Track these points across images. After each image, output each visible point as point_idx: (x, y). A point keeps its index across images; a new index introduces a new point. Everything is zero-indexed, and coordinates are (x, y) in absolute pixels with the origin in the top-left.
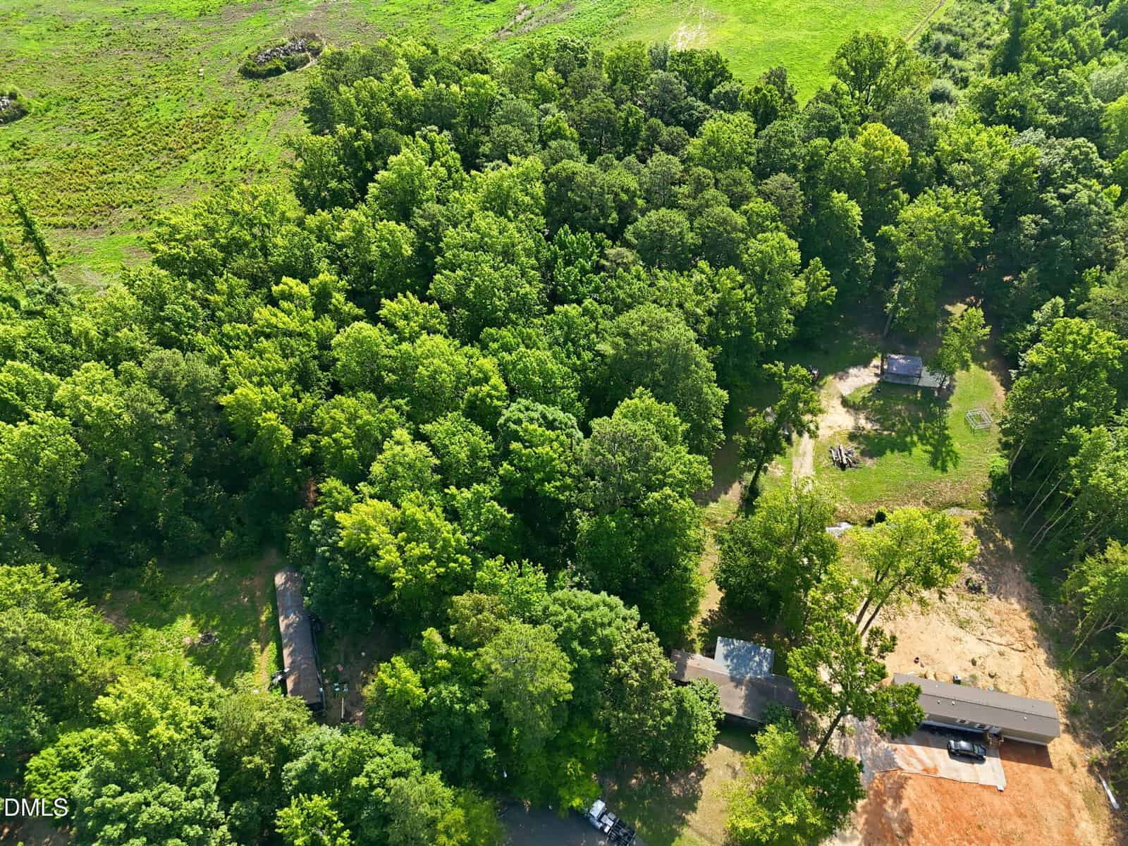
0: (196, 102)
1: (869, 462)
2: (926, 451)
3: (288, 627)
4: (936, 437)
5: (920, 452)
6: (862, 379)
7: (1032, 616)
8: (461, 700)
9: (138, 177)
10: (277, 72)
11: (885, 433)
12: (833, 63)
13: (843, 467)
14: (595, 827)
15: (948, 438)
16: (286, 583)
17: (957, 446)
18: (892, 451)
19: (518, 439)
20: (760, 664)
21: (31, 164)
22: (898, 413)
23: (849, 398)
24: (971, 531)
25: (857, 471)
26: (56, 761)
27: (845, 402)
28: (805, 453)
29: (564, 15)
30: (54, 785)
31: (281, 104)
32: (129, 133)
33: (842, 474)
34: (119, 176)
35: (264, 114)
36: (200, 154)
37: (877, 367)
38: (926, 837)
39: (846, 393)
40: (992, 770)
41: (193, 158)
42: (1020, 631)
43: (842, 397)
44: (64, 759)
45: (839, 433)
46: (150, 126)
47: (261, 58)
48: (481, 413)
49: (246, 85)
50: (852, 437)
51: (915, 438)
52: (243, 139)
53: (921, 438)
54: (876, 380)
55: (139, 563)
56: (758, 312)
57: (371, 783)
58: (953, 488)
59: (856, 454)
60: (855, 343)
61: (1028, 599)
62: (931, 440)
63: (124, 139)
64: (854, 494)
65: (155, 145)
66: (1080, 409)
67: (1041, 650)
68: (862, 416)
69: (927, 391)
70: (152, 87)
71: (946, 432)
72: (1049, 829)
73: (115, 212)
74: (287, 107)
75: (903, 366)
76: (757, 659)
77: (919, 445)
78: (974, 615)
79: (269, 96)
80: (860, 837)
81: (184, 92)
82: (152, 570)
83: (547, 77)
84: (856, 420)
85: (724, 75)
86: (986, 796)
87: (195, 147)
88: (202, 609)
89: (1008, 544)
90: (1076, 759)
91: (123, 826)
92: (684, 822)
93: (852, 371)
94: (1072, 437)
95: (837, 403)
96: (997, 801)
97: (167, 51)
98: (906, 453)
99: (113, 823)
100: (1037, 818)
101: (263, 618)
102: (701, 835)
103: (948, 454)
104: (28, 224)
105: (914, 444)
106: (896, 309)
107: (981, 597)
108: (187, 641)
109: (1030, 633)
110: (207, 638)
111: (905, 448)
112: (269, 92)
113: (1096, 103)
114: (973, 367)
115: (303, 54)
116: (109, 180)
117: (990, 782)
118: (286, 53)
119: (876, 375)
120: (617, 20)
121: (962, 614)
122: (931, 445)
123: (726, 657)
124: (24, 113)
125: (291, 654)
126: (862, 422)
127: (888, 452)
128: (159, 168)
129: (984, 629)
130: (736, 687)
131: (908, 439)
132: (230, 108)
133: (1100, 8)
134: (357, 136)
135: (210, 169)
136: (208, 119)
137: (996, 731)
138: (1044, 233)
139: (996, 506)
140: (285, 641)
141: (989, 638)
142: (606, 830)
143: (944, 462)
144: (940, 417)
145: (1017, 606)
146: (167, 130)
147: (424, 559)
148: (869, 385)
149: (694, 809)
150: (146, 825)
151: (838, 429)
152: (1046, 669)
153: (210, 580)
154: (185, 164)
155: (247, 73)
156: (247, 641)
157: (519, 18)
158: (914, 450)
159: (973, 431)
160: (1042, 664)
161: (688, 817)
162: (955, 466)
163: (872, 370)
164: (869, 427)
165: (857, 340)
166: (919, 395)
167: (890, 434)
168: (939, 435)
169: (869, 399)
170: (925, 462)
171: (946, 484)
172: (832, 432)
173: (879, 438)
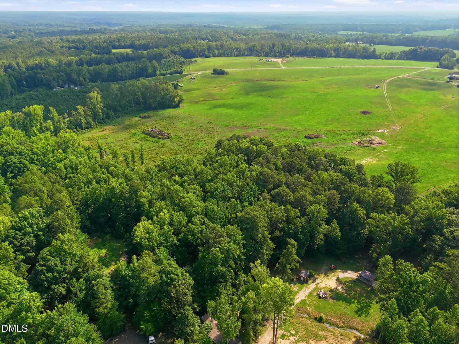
0: (209, 145)
1: (331, 301)
2: (357, 307)
4: (365, 304)
5: (354, 306)
6: (352, 275)
11: (346, 295)
13: (320, 297)
15: (370, 306)
17: (371, 311)
18: (343, 302)
21: (162, 149)
22: (356, 291)
23: (341, 279)
24: (354, 340)
25: (325, 301)
27: (338, 280)
28: (309, 288)
32: (188, 148)
33: (318, 299)
37: (359, 274)
39: (340, 277)
43: (338, 278)
45: (327, 288)
46: (194, 147)
50: (331, 291)
51: (356, 301)
53: (358, 302)
54: (355, 277)
55: (107, 233)
56: (303, 227)
58: (358, 323)
59: (328, 296)
60: (358, 264)
62: (362, 305)
63: (186, 149)
64: (317, 307)
68: (341, 286)
69: (374, 289)
70: (201, 139)
71: (371, 304)
75: (368, 276)
77: (356, 304)
82: (108, 237)
84: (338, 286)
88: (111, 250)
93: (349, 272)
95: (335, 278)
98: (348, 304)
103: (365, 311)
104: (142, 155)
105: (354, 303)
108: (101, 254)
110: (106, 256)
111: (349, 302)
119: (357, 276)
122: (361, 305)
124: (169, 138)
126: (339, 288)
127: (341, 301)
131: (353, 300)
139: (373, 337)
143: (362, 313)
144: (373, 299)
148: (352, 278)
151: (328, 286)
153: (118, 245)
156: (113, 261)
158: (352, 305)
162: (365, 317)
163: (357, 274)
164: (341, 290)
165: (360, 264)
166: (370, 289)
167: (347, 296)
168: (367, 304)
169: (348, 282)
170: (354, 310)
171: (356, 320)
172: (325, 286)
173: (342, 295)
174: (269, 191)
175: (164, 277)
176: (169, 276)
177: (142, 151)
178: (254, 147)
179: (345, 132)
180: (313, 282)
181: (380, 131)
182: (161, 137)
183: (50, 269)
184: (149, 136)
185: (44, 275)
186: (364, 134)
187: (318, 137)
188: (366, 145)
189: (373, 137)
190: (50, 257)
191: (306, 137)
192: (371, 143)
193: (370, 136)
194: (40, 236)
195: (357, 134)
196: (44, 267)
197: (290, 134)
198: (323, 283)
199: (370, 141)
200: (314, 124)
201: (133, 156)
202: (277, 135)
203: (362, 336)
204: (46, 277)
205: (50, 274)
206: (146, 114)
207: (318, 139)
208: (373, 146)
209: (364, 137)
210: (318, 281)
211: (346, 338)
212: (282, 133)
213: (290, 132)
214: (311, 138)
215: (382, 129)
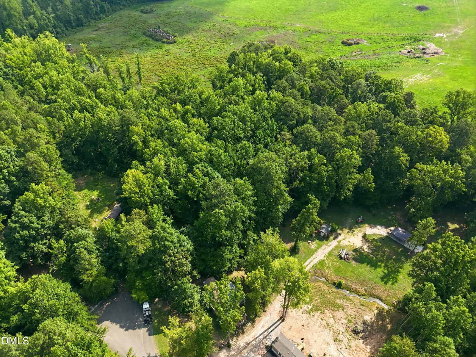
0: (223, 52)
1: (353, 263)
2: (382, 271)
4: (393, 269)
5: (380, 271)
6: (381, 231)
11: (371, 256)
13: (341, 258)
15: (399, 272)
18: (367, 265)
19: (193, 173)
21: (166, 57)
22: (384, 252)
23: (368, 236)
24: (376, 311)
25: (346, 263)
27: (364, 237)
28: (330, 246)
29: (373, 57)
32: (197, 56)
33: (338, 260)
37: (391, 230)
39: (367, 233)
41: (208, 68)
43: (365, 234)
45: (351, 246)
46: (205, 56)
50: (355, 250)
51: (383, 265)
53: (385, 266)
54: (386, 234)
55: (100, 171)
56: (329, 177)
58: (383, 291)
59: (351, 257)
60: (390, 217)
62: (390, 269)
63: (195, 57)
64: (337, 271)
65: (201, 61)
66: (436, 275)
68: (367, 244)
69: (406, 250)
70: (214, 45)
71: (400, 269)
75: (400, 234)
77: (382, 269)
78: (345, 341)
81: (222, 49)
82: (101, 174)
84: (364, 245)
87: (211, 65)
88: (104, 192)
89: (389, 326)
93: (378, 227)
95: (361, 235)
97: (227, 35)
98: (374, 268)
103: (393, 278)
104: (139, 69)
105: (380, 266)
107: (356, 337)
108: (93, 197)
110: (99, 199)
111: (374, 265)
119: (388, 233)
120: (394, 64)
121: (341, 337)
122: (388, 270)
124: (175, 42)
125: (111, 214)
126: (365, 247)
127: (365, 264)
128: (197, 68)
129: (344, 347)
131: (379, 264)
139: (398, 309)
140: (112, 210)
141: (342, 352)
142: (145, 315)
143: (389, 280)
144: (403, 262)
145: (368, 350)
146: (208, 58)
148: (381, 235)
151: (352, 244)
153: (112, 185)
154: (205, 69)
156: (106, 206)
157: (354, 54)
162: (392, 284)
163: (388, 230)
164: (366, 250)
165: (392, 217)
166: (401, 249)
167: (373, 258)
168: (396, 269)
169: (376, 240)
170: (379, 275)
171: (381, 289)
172: (349, 244)
173: (367, 256)
174: (291, 128)
175: (157, 244)
176: (163, 243)
177: (138, 64)
178: (277, 64)
179: (392, 36)
180: (334, 239)
181: (438, 35)
182: (165, 40)
183: (24, 227)
184: (151, 39)
185: (19, 233)
186: (417, 40)
187: (358, 44)
188: (417, 55)
189: (427, 44)
190: (23, 213)
191: (343, 43)
192: (425, 53)
193: (424, 42)
194: (13, 181)
195: (408, 39)
196: (17, 225)
197: (324, 38)
198: (347, 240)
199: (423, 49)
200: (356, 24)
201: (128, 70)
202: (308, 39)
203: (386, 307)
204: (20, 235)
205: (25, 233)
206: (148, 8)
207: (357, 46)
208: (426, 57)
209: (416, 44)
210: (340, 238)
211: (367, 309)
212: (314, 37)
213: (324, 35)
214: (350, 45)
215: (441, 33)
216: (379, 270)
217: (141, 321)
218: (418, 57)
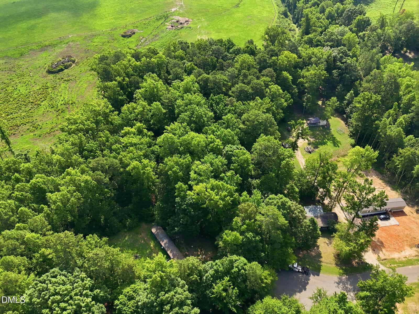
0: (34, 85)
1: (317, 150)
2: (331, 143)
3: (165, 244)
7: (380, 179)
8: (254, 237)
9: (23, 114)
10: (62, 70)
11: (317, 140)
12: (262, 37)
13: (310, 152)
14: (296, 272)
15: (335, 138)
16: (157, 231)
17: (338, 140)
18: (322, 145)
19: (234, 156)
20: (320, 210)
22: (318, 134)
25: (315, 153)
26: (126, 299)
28: (298, 152)
29: (157, 38)
30: (129, 307)
31: (68, 81)
32: (11, 100)
33: (311, 154)
34: (15, 116)
35: (63, 85)
36: (45, 102)
37: (306, 123)
38: (387, 243)
40: (393, 221)
41: (42, 104)
42: (380, 184)
44: (129, 297)
45: (304, 144)
46: (20, 96)
47: (54, 66)
48: (217, 152)
49: (51, 76)
50: (309, 144)
51: (326, 140)
52: (59, 94)
53: (328, 140)
54: (307, 127)
57: (239, 269)
58: (343, 151)
59: (312, 148)
61: (377, 175)
62: (331, 140)
63: (10, 102)
65: (25, 102)
67: (388, 187)
68: (309, 137)
69: (323, 126)
70: (13, 83)
71: (334, 136)
72: (415, 230)
73: (20, 128)
74: (71, 81)
75: (314, 121)
76: (318, 209)
77: (328, 142)
79: (62, 79)
80: (371, 249)
81: (27, 83)
83: (180, 52)
85: (233, 45)
86: (396, 228)
87: (41, 100)
90: (412, 211)
91: (170, 305)
92: (321, 262)
94: (376, 125)
96: (399, 228)
97: (14, 69)
98: (326, 145)
99: (166, 305)
100: (411, 228)
101: (152, 246)
102: (327, 263)
103: (337, 142)
106: (307, 105)
109: (383, 184)
111: (325, 143)
112: (62, 77)
113: (340, 37)
114: (332, 117)
115: (69, 63)
116: (12, 117)
117: (395, 224)
118: (63, 63)
119: (307, 125)
120: (176, 37)
123: (310, 211)
125: (171, 252)
126: (310, 139)
128: (30, 110)
130: (317, 219)
131: (325, 141)
132: (48, 85)
133: (323, 14)
134: (124, 80)
135: (51, 106)
136: (42, 90)
137: (389, 210)
138: (340, 75)
140: (166, 249)
142: (300, 271)
143: (337, 144)
144: (330, 133)
145: (375, 178)
146: (27, 96)
147: (225, 196)
149: (321, 257)
150: (177, 302)
152: (392, 191)
154: (40, 107)
155: (50, 72)
157: (142, 41)
159: (340, 134)
160: (390, 190)
161: (321, 260)
162: (341, 145)
164: (312, 140)
167: (319, 141)
168: (332, 137)
170: (332, 146)
171: (341, 150)
172: (302, 144)
173: (316, 142)
179: (148, 20)
181: (173, 10)
186: (166, 17)
187: (134, 33)
188: (179, 26)
189: (177, 18)
191: (123, 36)
192: (181, 24)
193: (172, 17)
195: (160, 19)
197: (105, 38)
199: (177, 21)
200: (112, 21)
202: (95, 44)
207: (136, 34)
208: (185, 25)
209: (168, 19)
212: (95, 40)
213: (101, 36)
214: (130, 36)
215: (173, 8)
216: (329, 143)
217: (302, 277)
218: (182, 28)
